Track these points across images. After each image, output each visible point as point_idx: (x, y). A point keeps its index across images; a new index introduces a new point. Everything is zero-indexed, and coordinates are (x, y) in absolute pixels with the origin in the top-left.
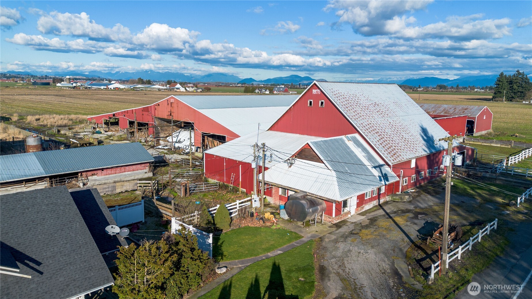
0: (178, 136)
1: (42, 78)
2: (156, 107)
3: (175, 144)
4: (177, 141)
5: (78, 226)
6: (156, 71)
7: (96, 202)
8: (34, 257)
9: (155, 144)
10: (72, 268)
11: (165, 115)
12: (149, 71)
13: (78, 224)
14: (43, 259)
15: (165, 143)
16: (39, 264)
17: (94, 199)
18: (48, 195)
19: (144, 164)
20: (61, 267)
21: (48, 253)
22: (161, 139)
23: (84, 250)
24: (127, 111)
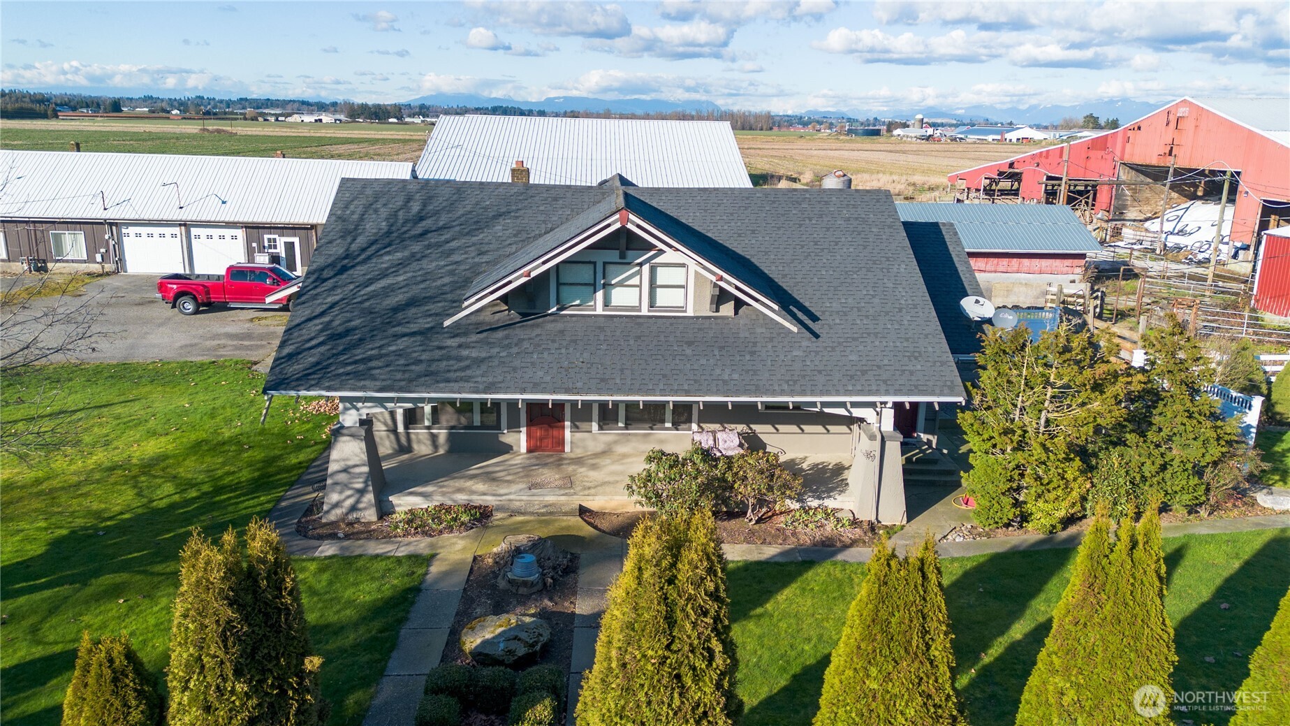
0: (1180, 218)
1: (868, 123)
2: (1130, 133)
3: (1166, 239)
4: (1176, 231)
5: (902, 270)
6: (1137, 101)
7: (948, 250)
8: (807, 304)
9: (1108, 237)
10: (877, 343)
11: (1151, 156)
12: (1118, 101)
13: (903, 266)
14: (823, 312)
15: (1138, 233)
16: (815, 318)
17: (945, 243)
18: (852, 203)
19: (1071, 261)
20: (855, 335)
21: (834, 305)
22: (1128, 223)
23: (909, 318)
24: (1048, 151)
